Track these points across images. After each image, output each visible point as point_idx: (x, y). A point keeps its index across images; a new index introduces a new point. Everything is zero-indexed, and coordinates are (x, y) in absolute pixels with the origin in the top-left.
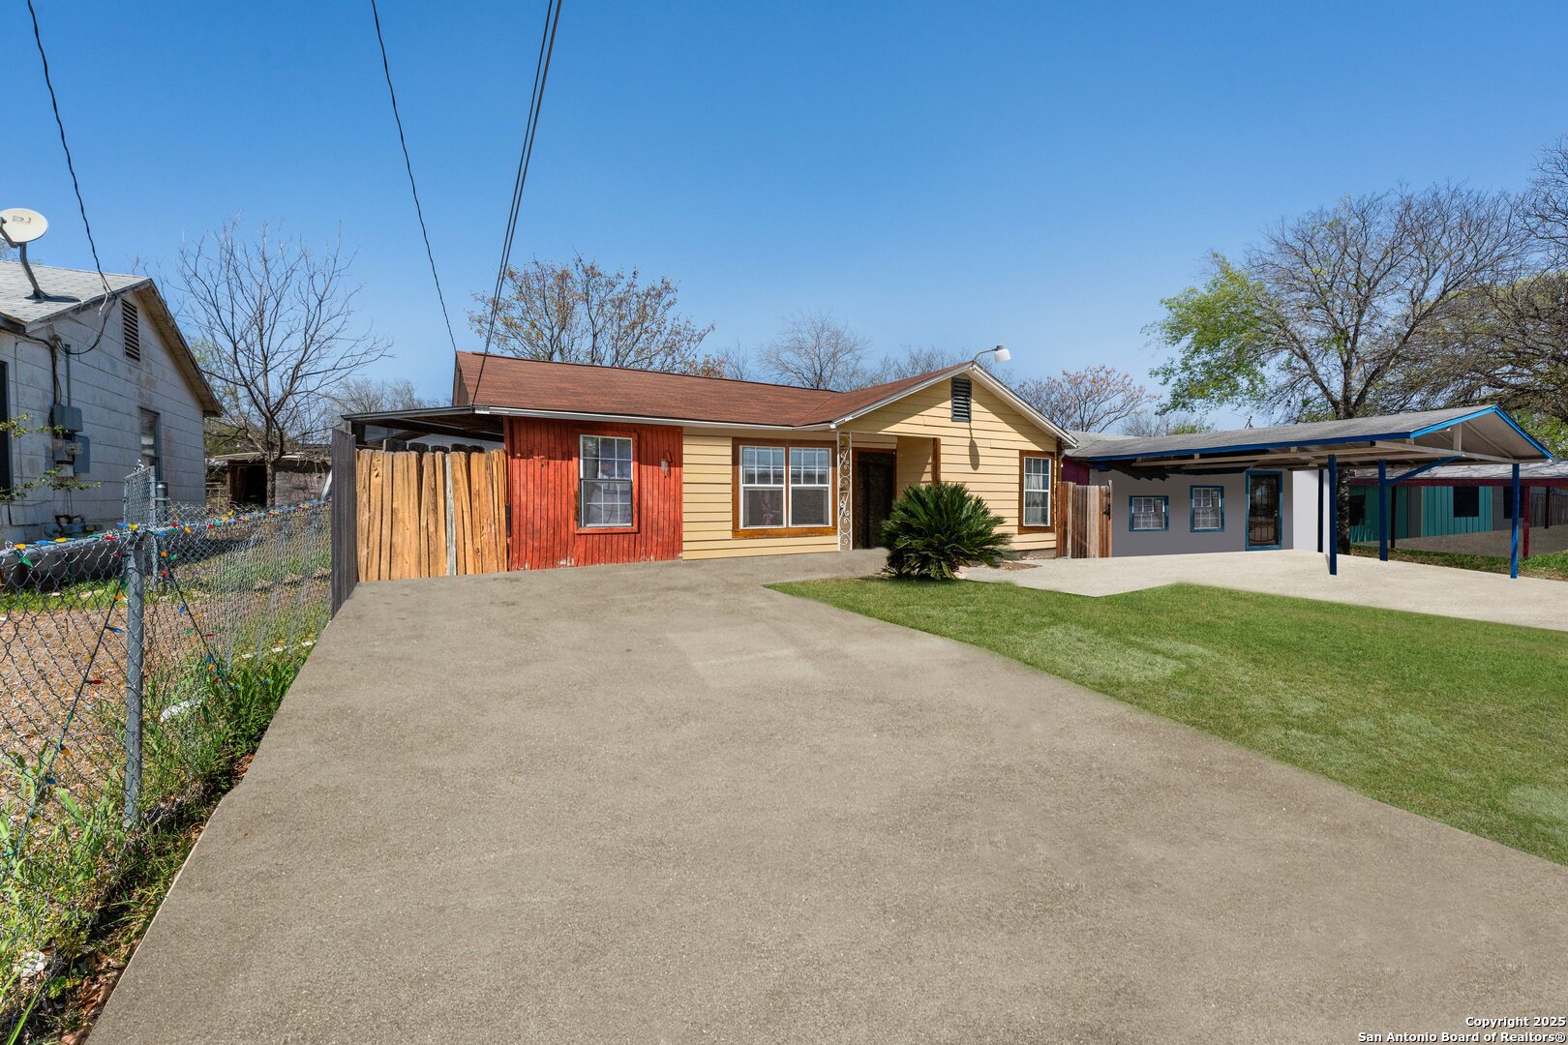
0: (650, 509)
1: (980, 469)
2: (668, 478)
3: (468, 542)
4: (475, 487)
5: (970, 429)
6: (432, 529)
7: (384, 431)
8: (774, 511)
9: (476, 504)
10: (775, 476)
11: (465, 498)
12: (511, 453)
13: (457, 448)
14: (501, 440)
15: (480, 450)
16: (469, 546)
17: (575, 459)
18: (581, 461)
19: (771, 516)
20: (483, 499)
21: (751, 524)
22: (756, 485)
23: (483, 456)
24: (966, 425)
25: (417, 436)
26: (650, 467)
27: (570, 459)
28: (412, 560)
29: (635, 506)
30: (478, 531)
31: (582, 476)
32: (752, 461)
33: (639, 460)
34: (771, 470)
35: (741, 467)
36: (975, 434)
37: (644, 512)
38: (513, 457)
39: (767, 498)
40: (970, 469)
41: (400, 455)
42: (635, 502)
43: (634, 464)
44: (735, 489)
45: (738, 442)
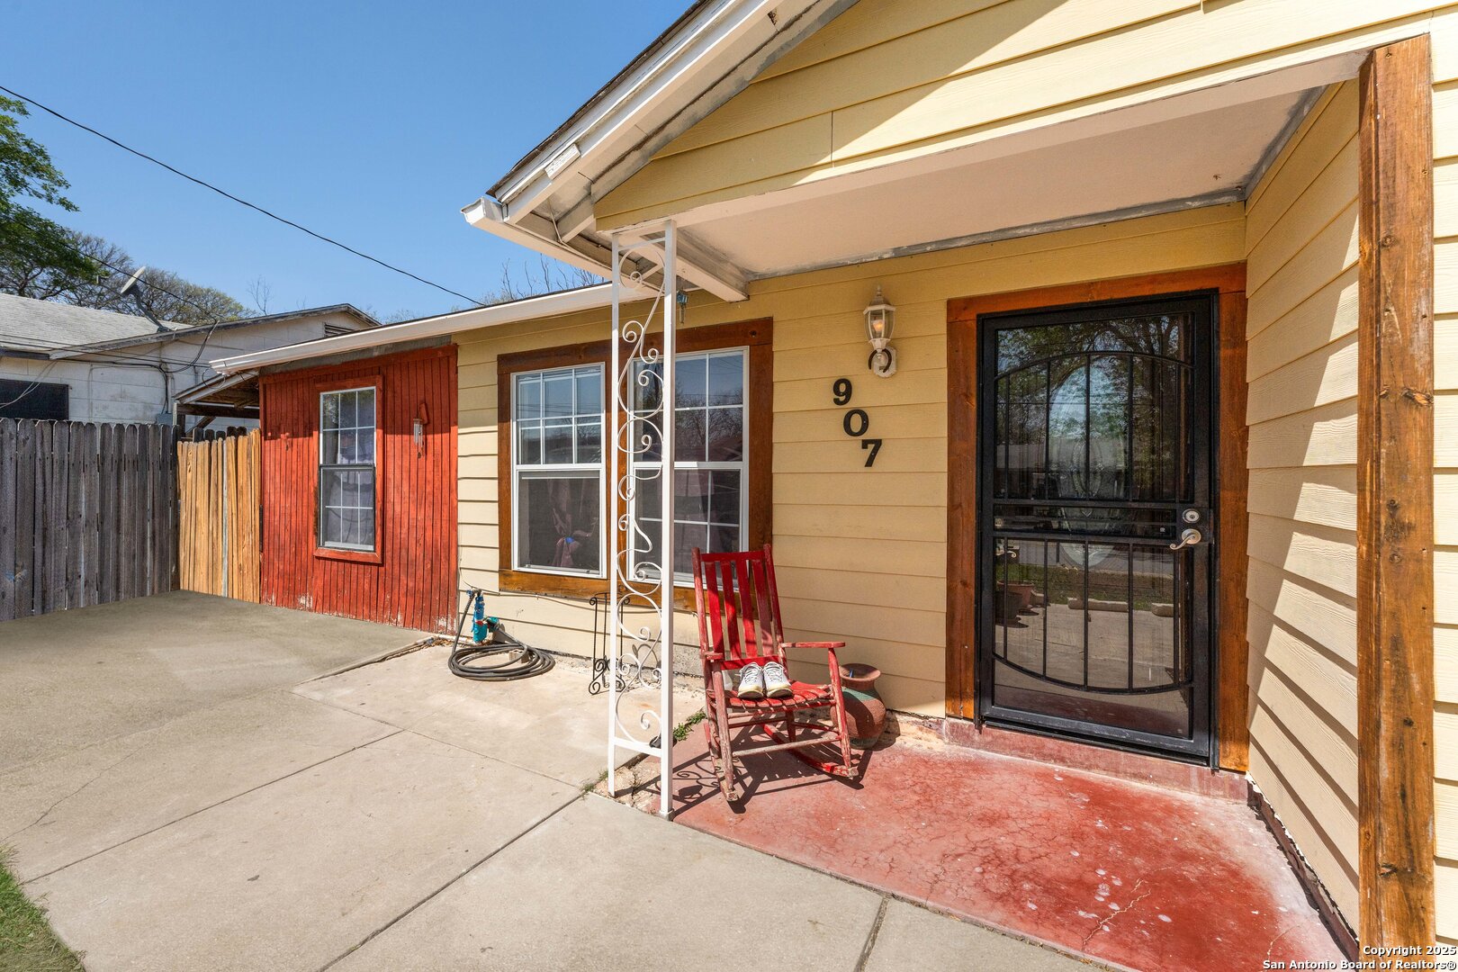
0: (397, 520)
2: (423, 458)
4: (240, 481)
6: (215, 535)
7: (192, 418)
8: (579, 532)
9: (240, 505)
10: (582, 442)
11: (234, 498)
12: (264, 433)
13: (231, 431)
14: (255, 414)
15: (243, 431)
16: (235, 563)
17: (315, 433)
18: (321, 435)
19: (574, 544)
20: (245, 499)
21: (535, 560)
22: (542, 467)
23: (246, 438)
25: (210, 421)
26: (398, 437)
27: (311, 435)
28: (204, 569)
29: (378, 513)
30: (241, 538)
31: (321, 462)
32: (534, 409)
33: (385, 428)
34: (574, 425)
35: (514, 425)
37: (389, 525)
38: (265, 439)
39: (565, 496)
41: (201, 443)
42: (379, 505)
43: (377, 435)
44: (503, 478)
45: (509, 364)
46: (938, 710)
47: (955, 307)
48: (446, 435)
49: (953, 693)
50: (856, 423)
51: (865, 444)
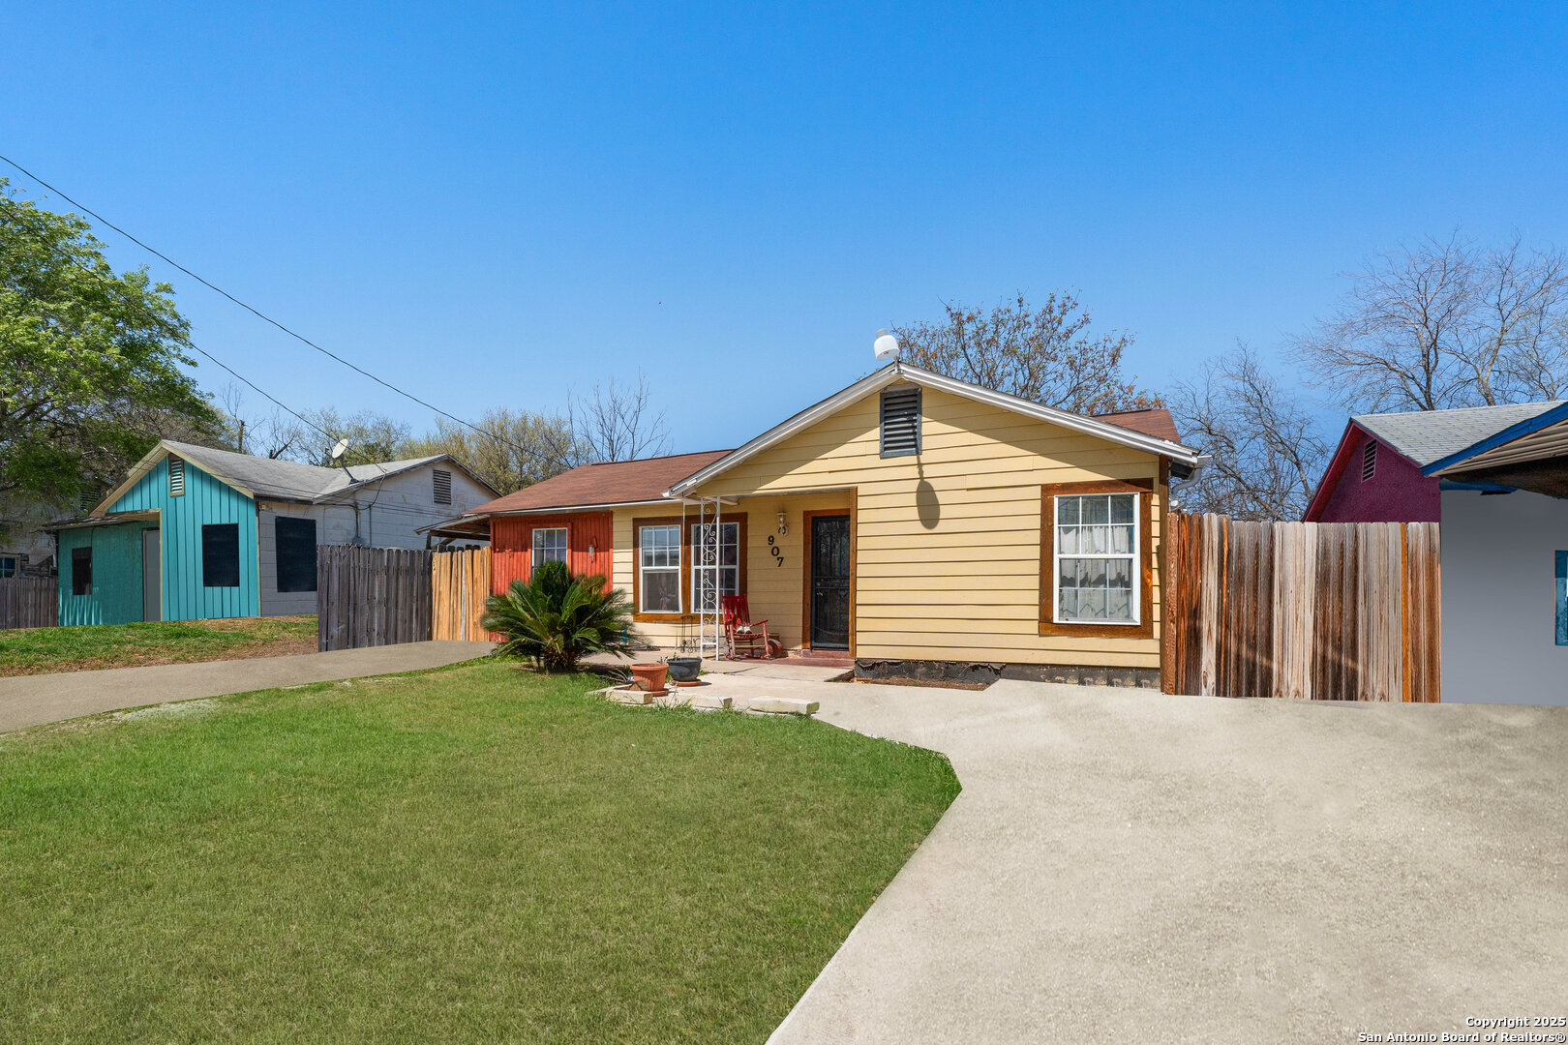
1: (941, 527)
2: (594, 562)
3: (471, 616)
4: (475, 576)
5: (920, 465)
6: (455, 606)
7: (438, 539)
8: (670, 595)
9: (475, 588)
10: (671, 557)
11: (470, 585)
12: (493, 549)
13: (468, 547)
14: (487, 538)
15: (478, 547)
16: (471, 620)
17: (529, 550)
18: (533, 551)
19: (668, 600)
20: (479, 584)
21: (650, 608)
22: (654, 567)
23: (480, 552)
24: (913, 459)
25: (451, 541)
26: (580, 553)
27: (526, 550)
28: (446, 627)
31: (533, 565)
32: (650, 543)
33: (573, 548)
34: (669, 551)
35: (640, 549)
36: (928, 471)
38: (494, 552)
39: (664, 579)
40: (919, 528)
41: (444, 554)
43: (568, 552)
44: (636, 572)
45: (638, 522)
46: (800, 647)
47: (806, 513)
48: (606, 553)
49: (804, 641)
50: (775, 551)
51: (778, 559)
